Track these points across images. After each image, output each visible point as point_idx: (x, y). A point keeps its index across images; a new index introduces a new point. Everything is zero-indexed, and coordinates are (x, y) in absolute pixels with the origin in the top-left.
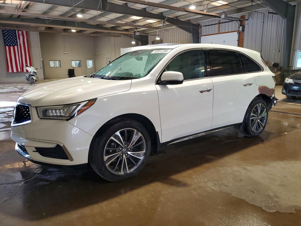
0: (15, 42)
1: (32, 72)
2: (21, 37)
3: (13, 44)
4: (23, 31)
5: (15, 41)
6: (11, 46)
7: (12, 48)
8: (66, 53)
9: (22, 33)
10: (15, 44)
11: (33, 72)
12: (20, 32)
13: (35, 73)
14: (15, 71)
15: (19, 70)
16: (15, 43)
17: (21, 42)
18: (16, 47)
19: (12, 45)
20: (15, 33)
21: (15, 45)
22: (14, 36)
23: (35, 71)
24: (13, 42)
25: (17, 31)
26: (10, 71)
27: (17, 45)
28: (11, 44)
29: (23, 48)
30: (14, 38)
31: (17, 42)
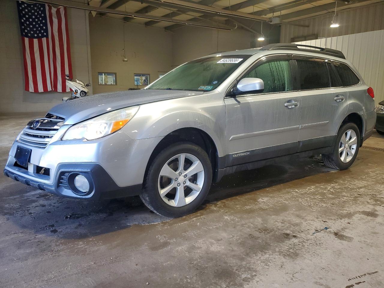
0: (43, 29)
1: (79, 92)
2: (55, 21)
3: (38, 34)
4: (60, 8)
5: (43, 27)
6: (36, 38)
7: (36, 41)
8: (126, 60)
9: (58, 12)
10: (42, 34)
11: (82, 91)
12: (54, 10)
13: (85, 93)
14: (41, 89)
15: (49, 88)
16: (44, 33)
17: (54, 31)
18: (44, 40)
19: (36, 35)
20: (44, 12)
21: (43, 36)
22: (41, 17)
23: (86, 90)
24: (39, 29)
25: (47, 8)
26: (31, 89)
27: (47, 37)
28: (34, 34)
29: (58, 43)
30: (41, 22)
31: (46, 31)
